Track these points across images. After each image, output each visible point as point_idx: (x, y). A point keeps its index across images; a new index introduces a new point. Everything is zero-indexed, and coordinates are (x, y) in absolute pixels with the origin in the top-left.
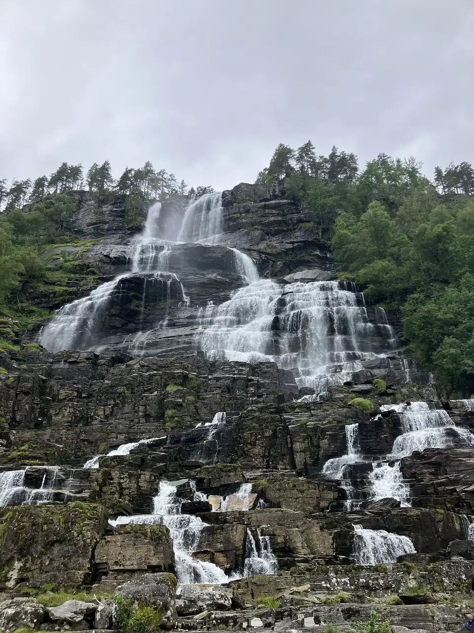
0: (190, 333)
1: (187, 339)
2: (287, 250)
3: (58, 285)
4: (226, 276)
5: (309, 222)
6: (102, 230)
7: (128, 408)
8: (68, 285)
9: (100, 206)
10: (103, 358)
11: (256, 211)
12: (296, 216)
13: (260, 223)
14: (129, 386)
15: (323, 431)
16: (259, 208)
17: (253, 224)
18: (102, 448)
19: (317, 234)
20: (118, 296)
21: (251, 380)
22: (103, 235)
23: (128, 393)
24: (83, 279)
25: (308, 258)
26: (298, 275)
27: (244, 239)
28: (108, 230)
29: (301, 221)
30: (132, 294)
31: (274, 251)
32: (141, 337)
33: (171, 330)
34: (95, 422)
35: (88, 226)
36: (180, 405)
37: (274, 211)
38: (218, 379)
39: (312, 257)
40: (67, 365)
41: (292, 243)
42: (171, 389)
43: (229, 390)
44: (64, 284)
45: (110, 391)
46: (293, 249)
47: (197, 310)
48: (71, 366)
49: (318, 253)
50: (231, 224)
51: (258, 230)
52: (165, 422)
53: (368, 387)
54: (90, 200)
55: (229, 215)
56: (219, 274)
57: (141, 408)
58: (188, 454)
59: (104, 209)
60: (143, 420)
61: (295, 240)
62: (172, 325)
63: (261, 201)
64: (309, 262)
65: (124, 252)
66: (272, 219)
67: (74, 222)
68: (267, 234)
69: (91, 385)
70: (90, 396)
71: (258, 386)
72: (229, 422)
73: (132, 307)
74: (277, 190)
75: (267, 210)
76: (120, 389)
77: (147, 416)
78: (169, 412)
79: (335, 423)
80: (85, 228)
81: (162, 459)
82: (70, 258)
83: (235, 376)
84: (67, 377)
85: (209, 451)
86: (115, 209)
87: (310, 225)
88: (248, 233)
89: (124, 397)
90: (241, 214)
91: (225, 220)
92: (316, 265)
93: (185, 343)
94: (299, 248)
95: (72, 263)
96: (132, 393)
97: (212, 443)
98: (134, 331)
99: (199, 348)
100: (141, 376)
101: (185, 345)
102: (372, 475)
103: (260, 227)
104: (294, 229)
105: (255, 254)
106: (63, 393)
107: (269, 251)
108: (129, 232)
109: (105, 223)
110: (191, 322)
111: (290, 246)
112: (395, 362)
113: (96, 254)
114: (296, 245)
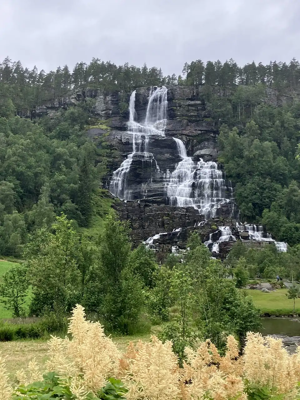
0: (162, 187)
1: (161, 190)
2: (199, 134)
3: (103, 156)
4: (173, 155)
5: (209, 117)
6: (109, 114)
7: (154, 223)
8: (107, 156)
9: (105, 98)
10: (142, 205)
11: (185, 107)
12: (203, 113)
13: (186, 116)
14: (153, 217)
15: (205, 235)
16: (186, 105)
17: (183, 116)
18: (150, 235)
19: (213, 125)
20: (133, 168)
21: (187, 214)
22: (109, 117)
23: (153, 219)
24: (112, 153)
25: (208, 137)
26: (203, 152)
27: (178, 124)
28: (112, 114)
29: (205, 117)
30: (138, 166)
31: (193, 134)
32: (144, 186)
33: (155, 184)
34: (146, 227)
35: (102, 112)
36: (169, 224)
37: (193, 108)
38: (177, 214)
39: (210, 137)
40: (132, 208)
41: (201, 131)
42: (165, 218)
43: (180, 218)
44: (105, 156)
45: (148, 218)
46: (201, 134)
47: (163, 174)
48: (133, 208)
49: (212, 135)
50: (172, 112)
51: (185, 119)
52: (165, 228)
53: (218, 219)
54: (101, 95)
55: (171, 107)
56: (170, 155)
57: (158, 223)
58: (173, 238)
59: (108, 99)
60: (158, 227)
61: (203, 129)
62: (155, 181)
63: (187, 99)
64: (208, 139)
65: (128, 139)
66: (192, 114)
67: (94, 108)
68: (190, 121)
69: (141, 215)
70: (142, 219)
71: (188, 216)
72: (183, 231)
73: (138, 172)
74: (195, 92)
75: (190, 107)
76: (150, 217)
77: (159, 226)
78: (166, 226)
79: (207, 233)
80: (100, 112)
81: (168, 240)
82: (103, 139)
83: (182, 213)
84: (132, 211)
85: (178, 238)
86: (113, 99)
87: (209, 120)
88: (180, 121)
89: (152, 220)
90: (177, 107)
91: (169, 110)
92: (211, 140)
93: (161, 191)
94: (204, 133)
95: (105, 143)
96: (154, 219)
97: (179, 236)
98: (140, 183)
99: (166, 194)
100: (156, 213)
101: (161, 192)
102: (213, 246)
103: (186, 118)
104: (203, 121)
105: (184, 138)
106: (134, 218)
107: (190, 134)
108: (122, 116)
109: (110, 110)
110: (161, 180)
111: (200, 132)
112: (230, 205)
113: (114, 138)
114: (203, 132)
